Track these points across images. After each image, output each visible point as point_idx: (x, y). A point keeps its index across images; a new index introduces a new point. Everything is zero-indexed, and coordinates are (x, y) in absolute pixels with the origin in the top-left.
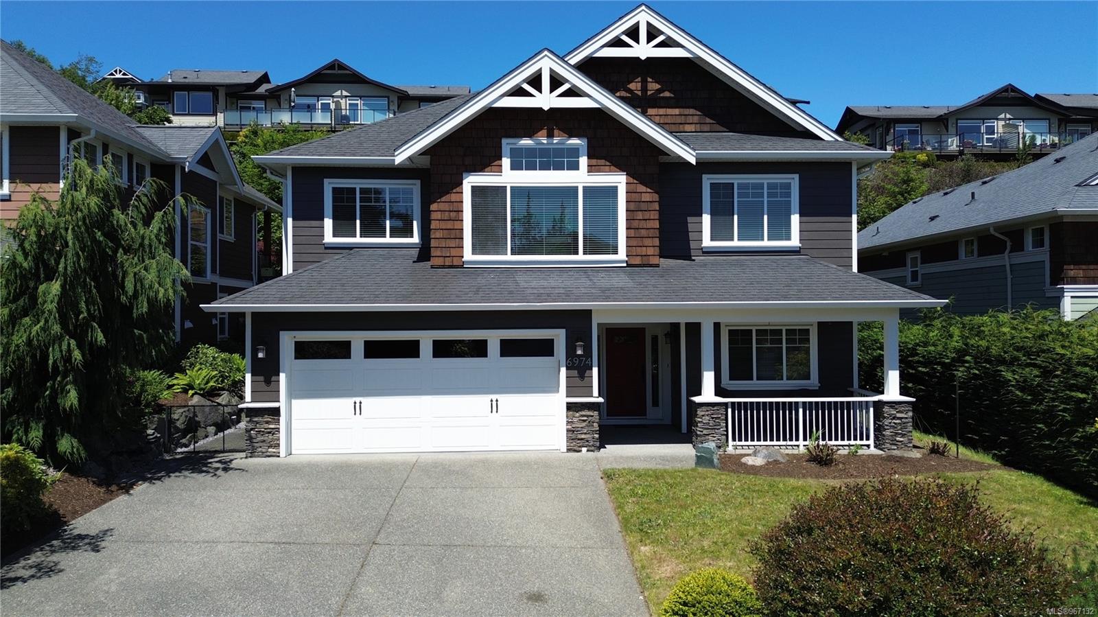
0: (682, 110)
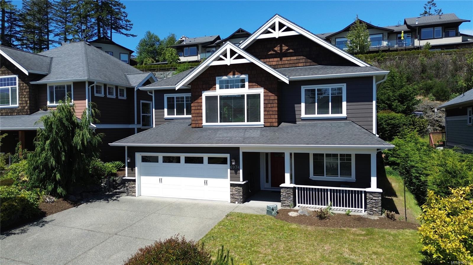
0: (297, 57)
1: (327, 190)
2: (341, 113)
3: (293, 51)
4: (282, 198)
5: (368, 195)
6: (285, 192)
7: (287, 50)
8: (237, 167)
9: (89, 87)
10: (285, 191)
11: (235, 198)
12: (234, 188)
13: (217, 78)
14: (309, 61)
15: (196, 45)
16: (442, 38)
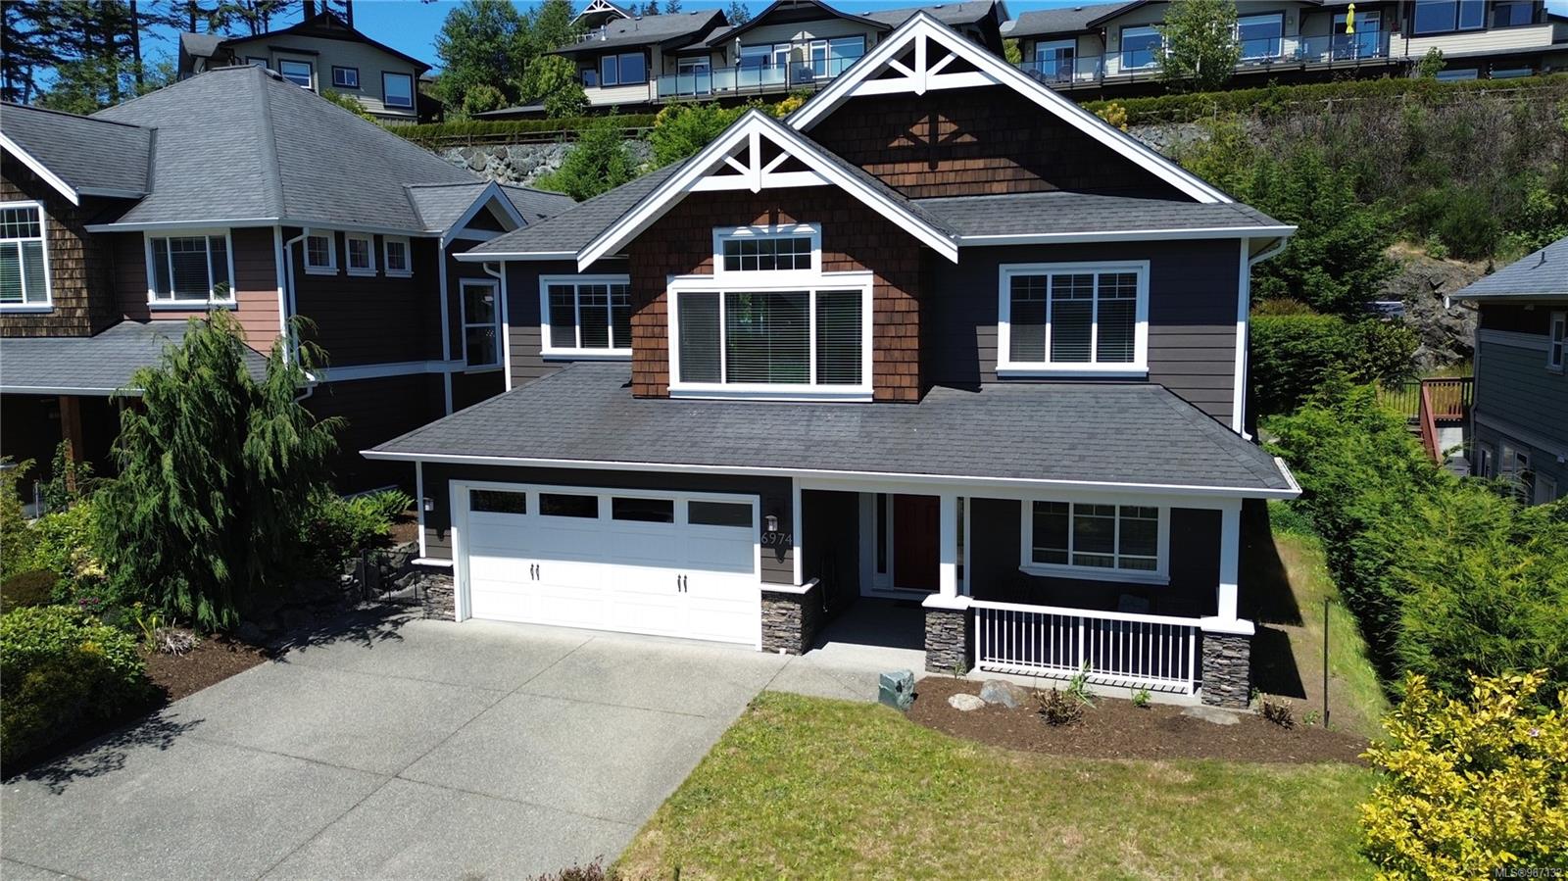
0: (988, 161)
1: (1076, 619)
2: (1131, 359)
3: (975, 140)
4: (931, 642)
5: (1206, 641)
6: (940, 624)
7: (955, 134)
8: (785, 538)
9: (284, 244)
10: (938, 621)
11: (776, 637)
12: (775, 606)
13: (716, 232)
14: (1028, 175)
15: (644, 48)
16: (1484, 30)
